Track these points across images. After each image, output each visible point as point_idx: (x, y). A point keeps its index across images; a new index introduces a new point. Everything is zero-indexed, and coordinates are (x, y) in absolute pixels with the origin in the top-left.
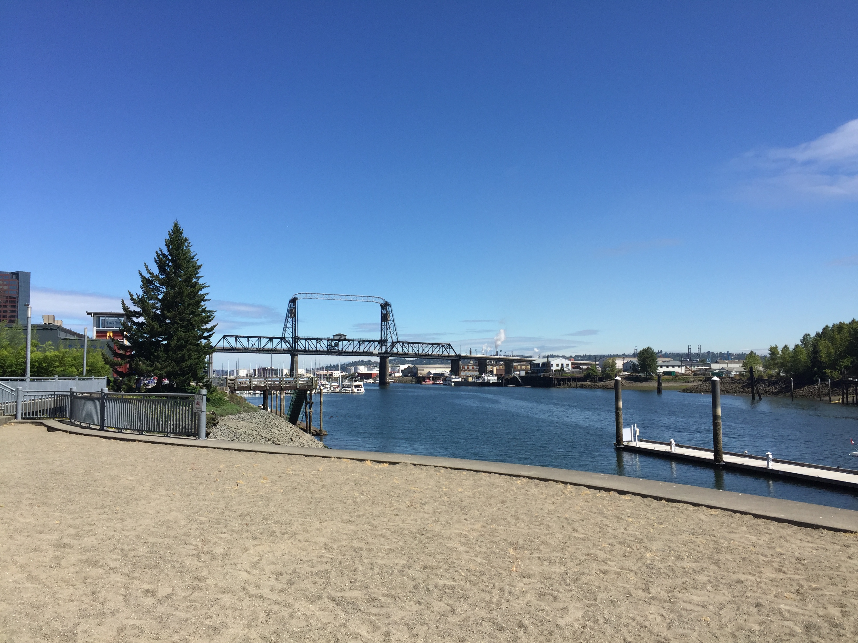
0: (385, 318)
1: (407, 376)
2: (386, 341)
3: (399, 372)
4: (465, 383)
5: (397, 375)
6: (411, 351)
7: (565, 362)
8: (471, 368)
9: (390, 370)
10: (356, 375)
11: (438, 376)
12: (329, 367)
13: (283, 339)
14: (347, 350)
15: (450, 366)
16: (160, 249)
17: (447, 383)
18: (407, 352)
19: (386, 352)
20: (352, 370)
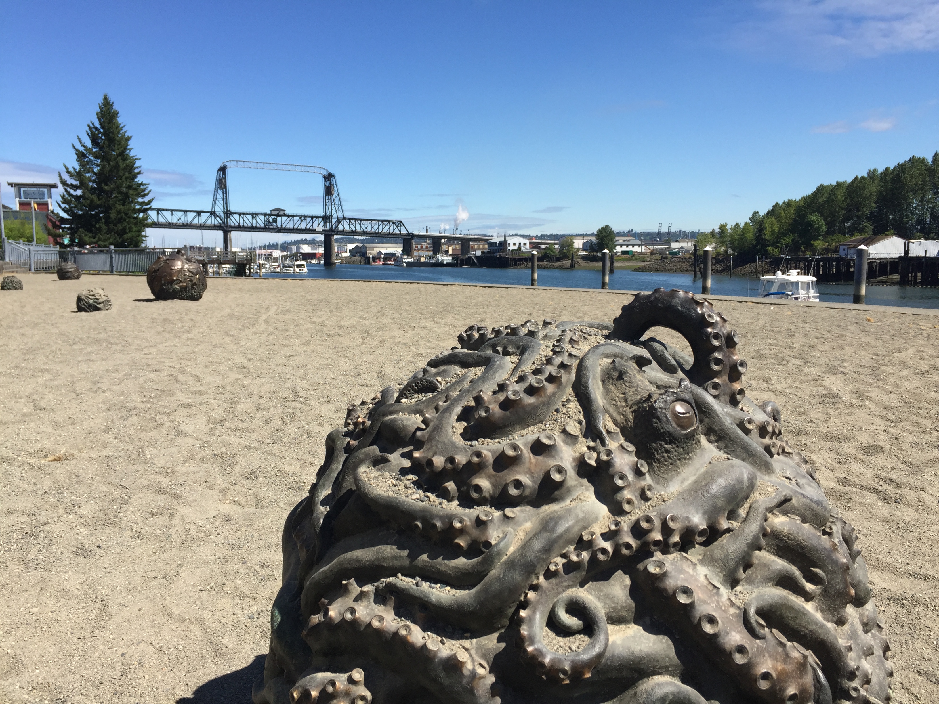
0: (328, 191)
1: (355, 256)
2: (331, 217)
3: (346, 252)
4: (417, 264)
5: (344, 255)
6: (358, 229)
7: (523, 241)
8: (424, 247)
9: (336, 249)
10: (299, 255)
11: (389, 256)
12: (268, 246)
13: (213, 213)
14: (287, 227)
15: (402, 245)
16: (91, 122)
17: (398, 263)
18: (354, 229)
19: (331, 229)
20: (294, 249)
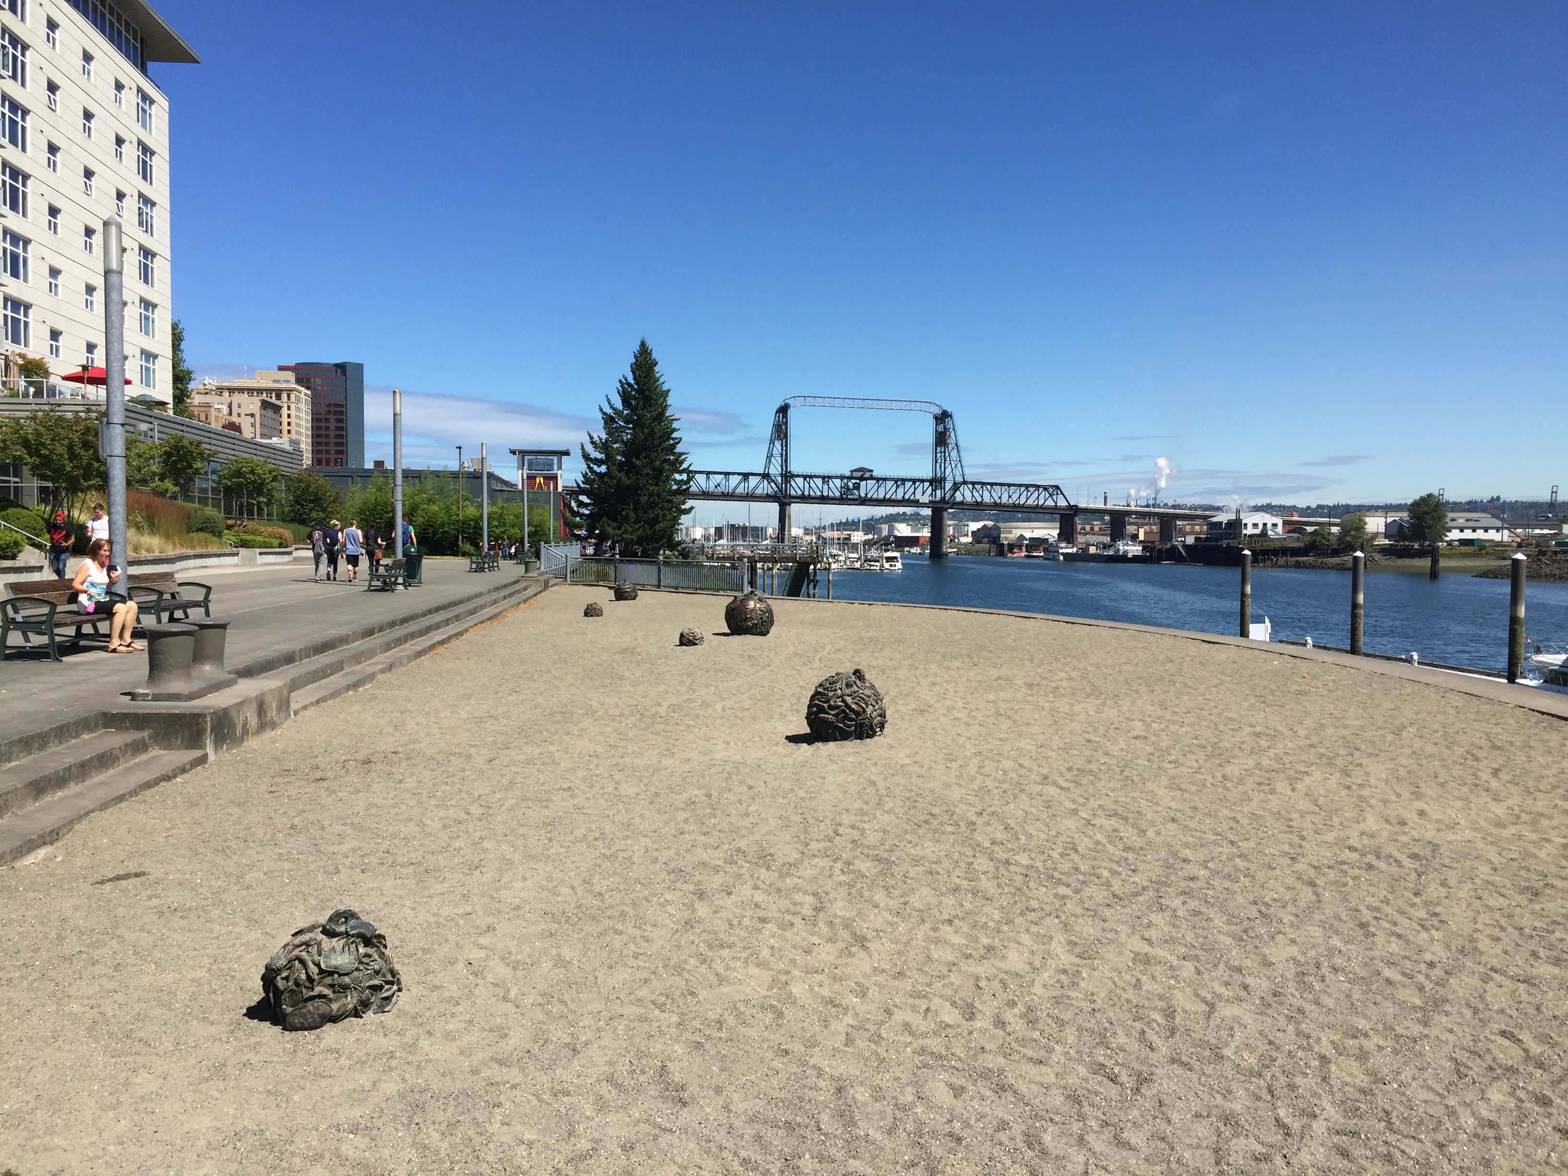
0: (941, 439)
1: (980, 542)
2: (943, 480)
3: (967, 535)
4: (1083, 557)
5: (964, 540)
6: (987, 499)
7: (1269, 519)
8: (1096, 529)
9: (951, 531)
10: (892, 539)
11: (1037, 543)
12: (843, 524)
13: (766, 476)
14: (875, 496)
15: (1058, 525)
16: (624, 377)
17: (1051, 555)
18: (979, 500)
19: (943, 500)
20: (885, 530)
